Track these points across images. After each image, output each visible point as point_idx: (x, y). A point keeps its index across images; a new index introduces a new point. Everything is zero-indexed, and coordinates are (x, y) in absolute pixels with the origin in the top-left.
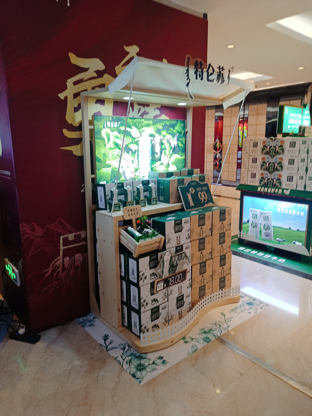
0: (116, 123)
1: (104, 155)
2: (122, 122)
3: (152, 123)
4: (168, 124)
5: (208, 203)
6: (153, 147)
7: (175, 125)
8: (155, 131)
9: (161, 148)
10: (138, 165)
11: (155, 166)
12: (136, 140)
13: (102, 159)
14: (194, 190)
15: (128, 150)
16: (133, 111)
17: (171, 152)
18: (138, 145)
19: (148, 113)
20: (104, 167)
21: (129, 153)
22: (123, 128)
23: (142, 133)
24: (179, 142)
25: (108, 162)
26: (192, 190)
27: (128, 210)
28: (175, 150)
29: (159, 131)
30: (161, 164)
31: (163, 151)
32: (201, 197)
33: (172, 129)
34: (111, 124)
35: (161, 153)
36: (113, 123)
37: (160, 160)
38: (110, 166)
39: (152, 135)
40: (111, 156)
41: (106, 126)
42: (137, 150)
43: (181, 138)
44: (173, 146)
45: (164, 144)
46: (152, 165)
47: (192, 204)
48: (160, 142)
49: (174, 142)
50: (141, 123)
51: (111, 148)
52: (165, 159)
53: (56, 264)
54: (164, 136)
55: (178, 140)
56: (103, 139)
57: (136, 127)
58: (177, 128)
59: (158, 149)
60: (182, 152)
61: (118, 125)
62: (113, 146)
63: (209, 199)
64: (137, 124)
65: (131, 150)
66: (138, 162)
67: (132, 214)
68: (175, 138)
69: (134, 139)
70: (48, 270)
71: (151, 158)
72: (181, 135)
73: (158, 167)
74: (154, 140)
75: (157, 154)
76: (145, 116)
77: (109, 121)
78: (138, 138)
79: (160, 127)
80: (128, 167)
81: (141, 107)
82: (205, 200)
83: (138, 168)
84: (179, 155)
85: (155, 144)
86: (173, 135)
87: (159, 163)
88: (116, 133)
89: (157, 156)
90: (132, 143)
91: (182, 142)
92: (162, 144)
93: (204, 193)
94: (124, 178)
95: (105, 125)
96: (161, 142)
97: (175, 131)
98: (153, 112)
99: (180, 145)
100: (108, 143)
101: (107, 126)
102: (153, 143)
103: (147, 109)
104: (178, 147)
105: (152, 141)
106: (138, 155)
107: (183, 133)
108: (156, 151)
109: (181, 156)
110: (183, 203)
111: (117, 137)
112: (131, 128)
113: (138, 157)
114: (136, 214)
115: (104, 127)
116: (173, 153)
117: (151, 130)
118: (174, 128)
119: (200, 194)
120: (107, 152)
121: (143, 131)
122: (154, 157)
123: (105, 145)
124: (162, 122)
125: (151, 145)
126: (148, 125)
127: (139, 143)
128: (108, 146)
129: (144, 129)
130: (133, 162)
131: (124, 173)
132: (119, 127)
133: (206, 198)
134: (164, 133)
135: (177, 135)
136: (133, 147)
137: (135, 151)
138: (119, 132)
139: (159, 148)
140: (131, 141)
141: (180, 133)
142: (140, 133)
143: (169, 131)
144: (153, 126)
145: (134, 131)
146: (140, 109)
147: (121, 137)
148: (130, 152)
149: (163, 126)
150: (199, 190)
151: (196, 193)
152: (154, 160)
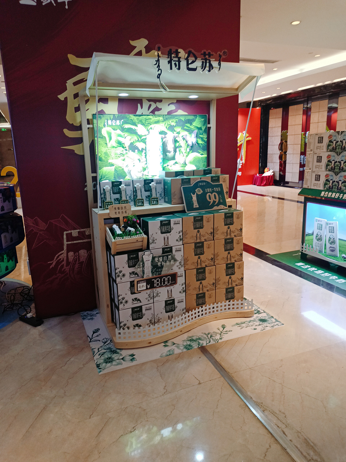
0: (119, 121)
1: (106, 153)
2: (125, 120)
3: (163, 119)
4: (183, 120)
5: (218, 205)
6: (164, 145)
7: (193, 120)
8: (166, 127)
9: (175, 146)
10: (146, 164)
11: (168, 165)
12: (142, 138)
13: (103, 158)
14: (201, 190)
15: (133, 148)
16: (142, 108)
17: (188, 150)
18: (145, 143)
19: (161, 109)
20: (106, 166)
21: (134, 152)
22: (127, 126)
23: (150, 130)
24: (198, 139)
25: (110, 161)
26: (199, 191)
27: (115, 208)
28: (193, 148)
29: (171, 128)
30: (176, 163)
31: (178, 150)
32: (210, 199)
33: (188, 125)
34: (113, 122)
35: (175, 151)
36: (115, 122)
37: (173, 158)
38: (113, 165)
39: (161, 133)
40: (113, 155)
41: (106, 125)
42: (145, 148)
43: (201, 134)
44: (190, 144)
45: (178, 141)
46: (164, 164)
47: (196, 205)
48: (173, 139)
49: (192, 139)
50: (149, 120)
51: (114, 147)
52: (180, 158)
53: (60, 257)
54: (178, 133)
55: (197, 136)
56: (103, 138)
57: (143, 124)
58: (194, 124)
59: (170, 147)
60: (203, 149)
61: (120, 123)
62: (115, 145)
63: (221, 201)
64: (144, 121)
65: (137, 148)
66: (146, 161)
67: (119, 213)
68: (194, 135)
69: (140, 137)
70: (52, 262)
71: (162, 156)
72: (201, 131)
73: (171, 166)
74: (165, 137)
75: (170, 152)
76: (156, 113)
77: (111, 119)
78: (145, 135)
79: (174, 124)
80: (134, 166)
81: (152, 103)
82: (214, 202)
83: (147, 167)
84: (199, 153)
85: (166, 142)
86: (190, 131)
87: (173, 162)
88: (119, 132)
89: (170, 155)
90: (138, 141)
91: (202, 139)
92: (175, 141)
93: (215, 195)
94: (130, 177)
95: (106, 123)
96: (175, 139)
97: (192, 127)
98: (166, 108)
99: (200, 142)
100: (110, 141)
101: (108, 124)
102: (164, 141)
103: (159, 105)
104: (197, 145)
105: (162, 139)
106: (145, 153)
107: (203, 128)
108: (168, 149)
109: (202, 154)
110: (185, 204)
111: (120, 136)
112: (136, 126)
113: (146, 156)
114: (124, 212)
115: (104, 125)
116: (191, 151)
117: (162, 127)
118: (191, 124)
119: (209, 196)
120: (109, 151)
121: (151, 128)
122: (166, 155)
123: (107, 144)
124: (176, 118)
125: (162, 143)
126: (157, 122)
127: (147, 141)
128: (109, 145)
129: (152, 126)
130: (140, 161)
131: (130, 173)
132: (122, 125)
133: (217, 200)
134: (178, 129)
135: (196, 131)
136: (140, 145)
137: (142, 149)
138: (123, 130)
139: (173, 146)
140: (137, 139)
141: (200, 129)
142: (148, 131)
143: (185, 128)
144: (164, 123)
145: (140, 129)
146: (150, 106)
147: (124, 135)
148: (136, 151)
149: (176, 122)
150: (209, 191)
151: (204, 194)
152: (165, 158)
